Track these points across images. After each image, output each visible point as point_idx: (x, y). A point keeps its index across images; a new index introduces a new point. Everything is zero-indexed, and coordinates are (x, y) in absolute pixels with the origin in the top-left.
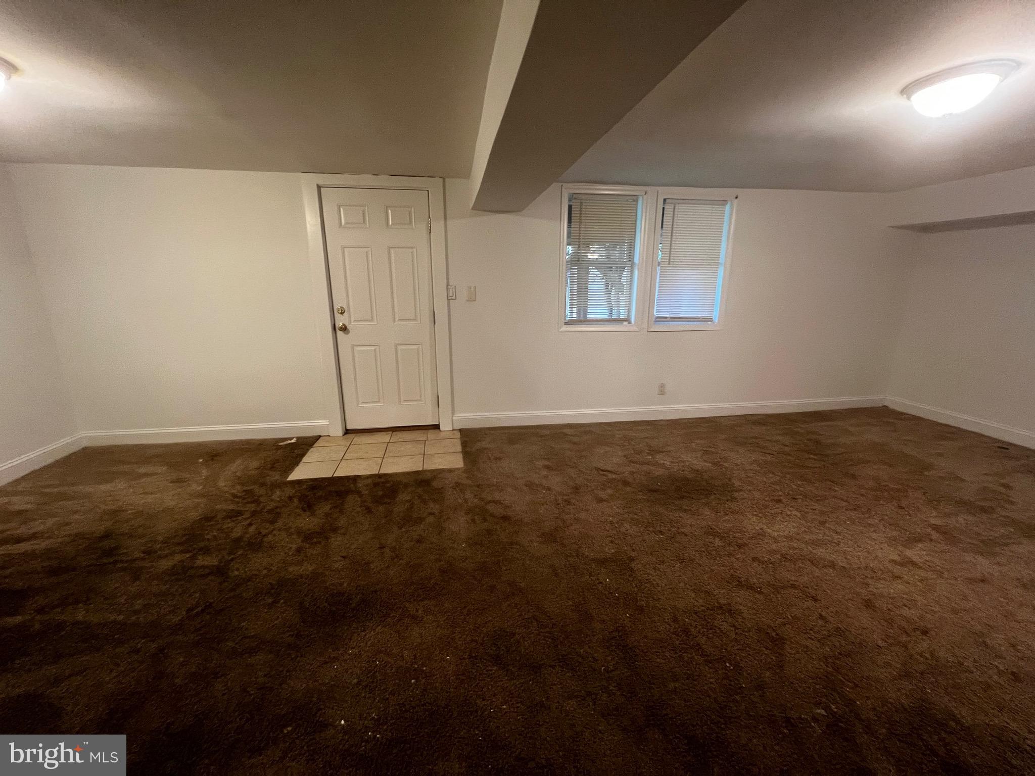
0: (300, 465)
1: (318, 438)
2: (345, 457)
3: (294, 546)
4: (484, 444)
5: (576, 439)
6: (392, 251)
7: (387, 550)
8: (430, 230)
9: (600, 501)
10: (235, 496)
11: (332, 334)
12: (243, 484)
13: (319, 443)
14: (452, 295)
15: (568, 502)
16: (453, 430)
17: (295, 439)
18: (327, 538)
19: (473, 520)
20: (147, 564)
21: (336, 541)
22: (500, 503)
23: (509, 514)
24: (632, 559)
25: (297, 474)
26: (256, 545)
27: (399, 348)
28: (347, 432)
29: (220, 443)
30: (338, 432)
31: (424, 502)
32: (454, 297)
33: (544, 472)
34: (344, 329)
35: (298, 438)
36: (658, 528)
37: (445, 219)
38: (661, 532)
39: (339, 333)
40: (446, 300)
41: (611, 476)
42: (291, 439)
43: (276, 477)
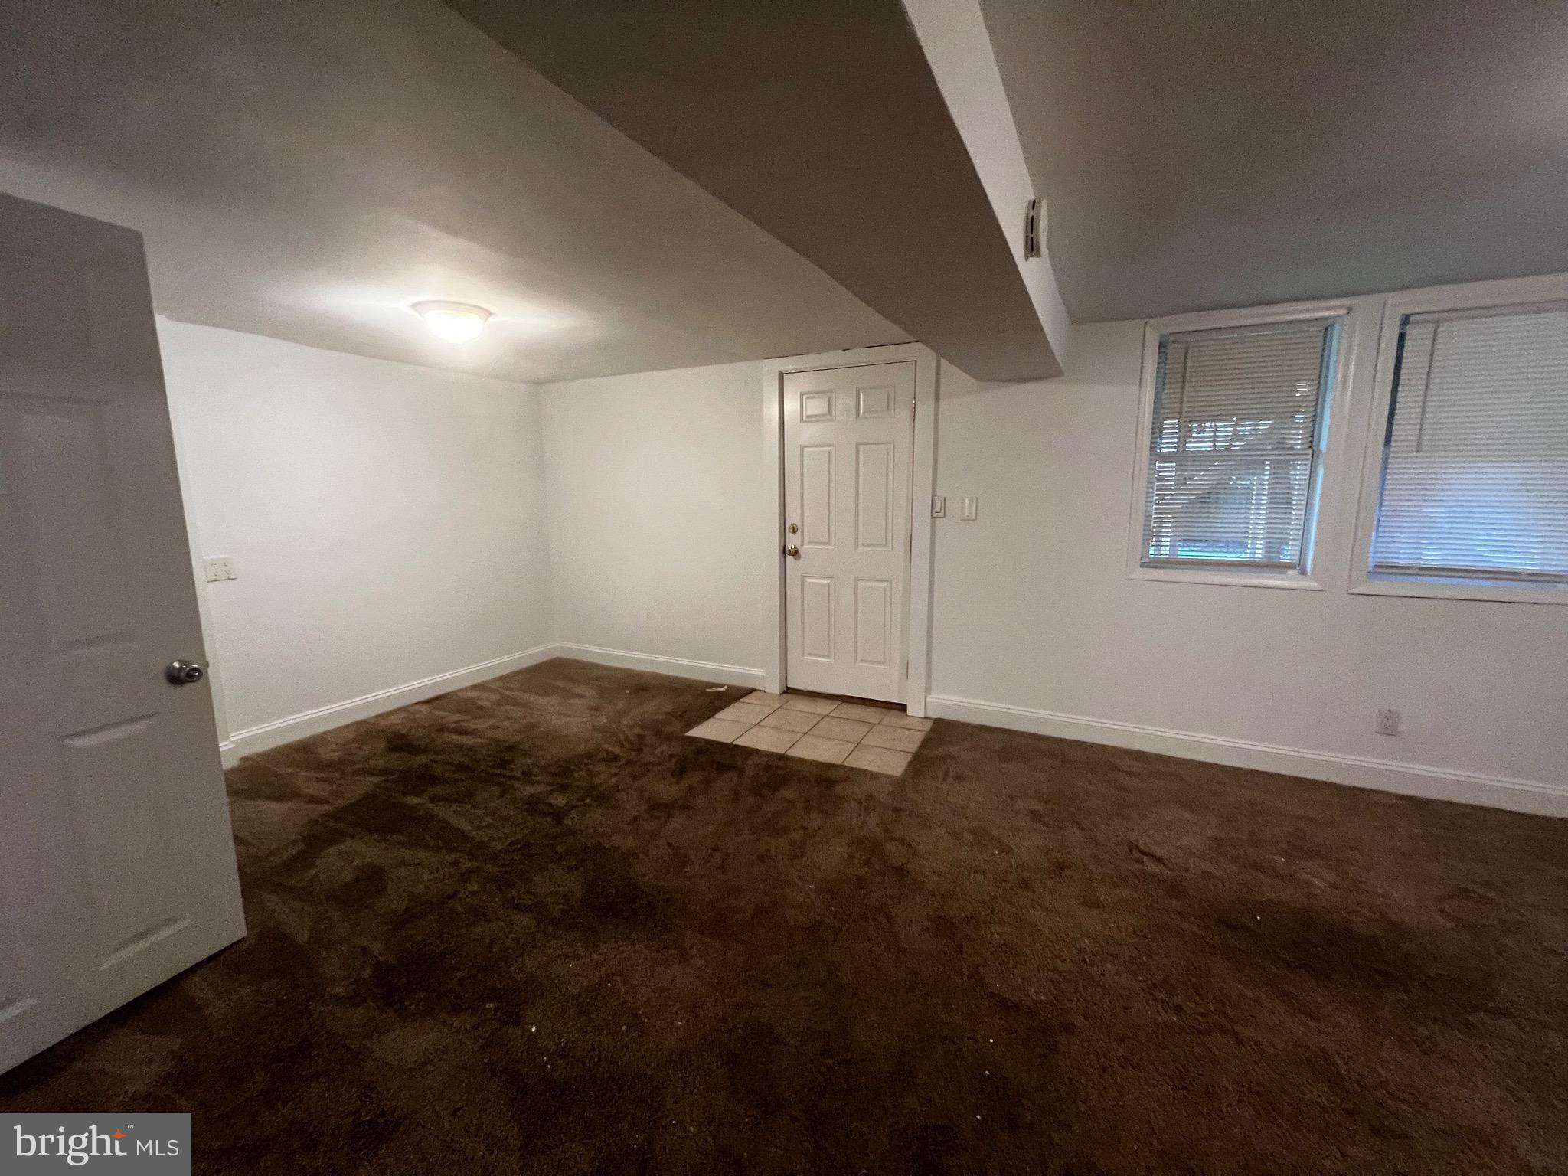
0: (710, 720)
1: (751, 691)
2: (762, 723)
3: (634, 813)
4: (954, 750)
5: (1127, 781)
6: (861, 448)
7: (718, 855)
8: (914, 416)
9: (1094, 904)
10: (627, 739)
11: (780, 559)
12: (641, 727)
13: (750, 698)
14: (939, 511)
15: (1025, 884)
16: (925, 718)
17: (726, 687)
18: (670, 816)
19: (851, 857)
20: (518, 785)
21: (679, 821)
22: (910, 846)
23: (912, 867)
24: (1069, 1029)
25: (699, 732)
26: (603, 798)
27: (861, 584)
28: (788, 691)
29: (655, 676)
30: (775, 688)
31: (808, 809)
32: (941, 514)
33: (1023, 822)
34: (795, 553)
35: (729, 687)
36: (1178, 1000)
37: (937, 398)
38: (1179, 1010)
39: (789, 558)
40: (930, 517)
41: (1151, 867)
42: (722, 686)
43: (675, 727)
